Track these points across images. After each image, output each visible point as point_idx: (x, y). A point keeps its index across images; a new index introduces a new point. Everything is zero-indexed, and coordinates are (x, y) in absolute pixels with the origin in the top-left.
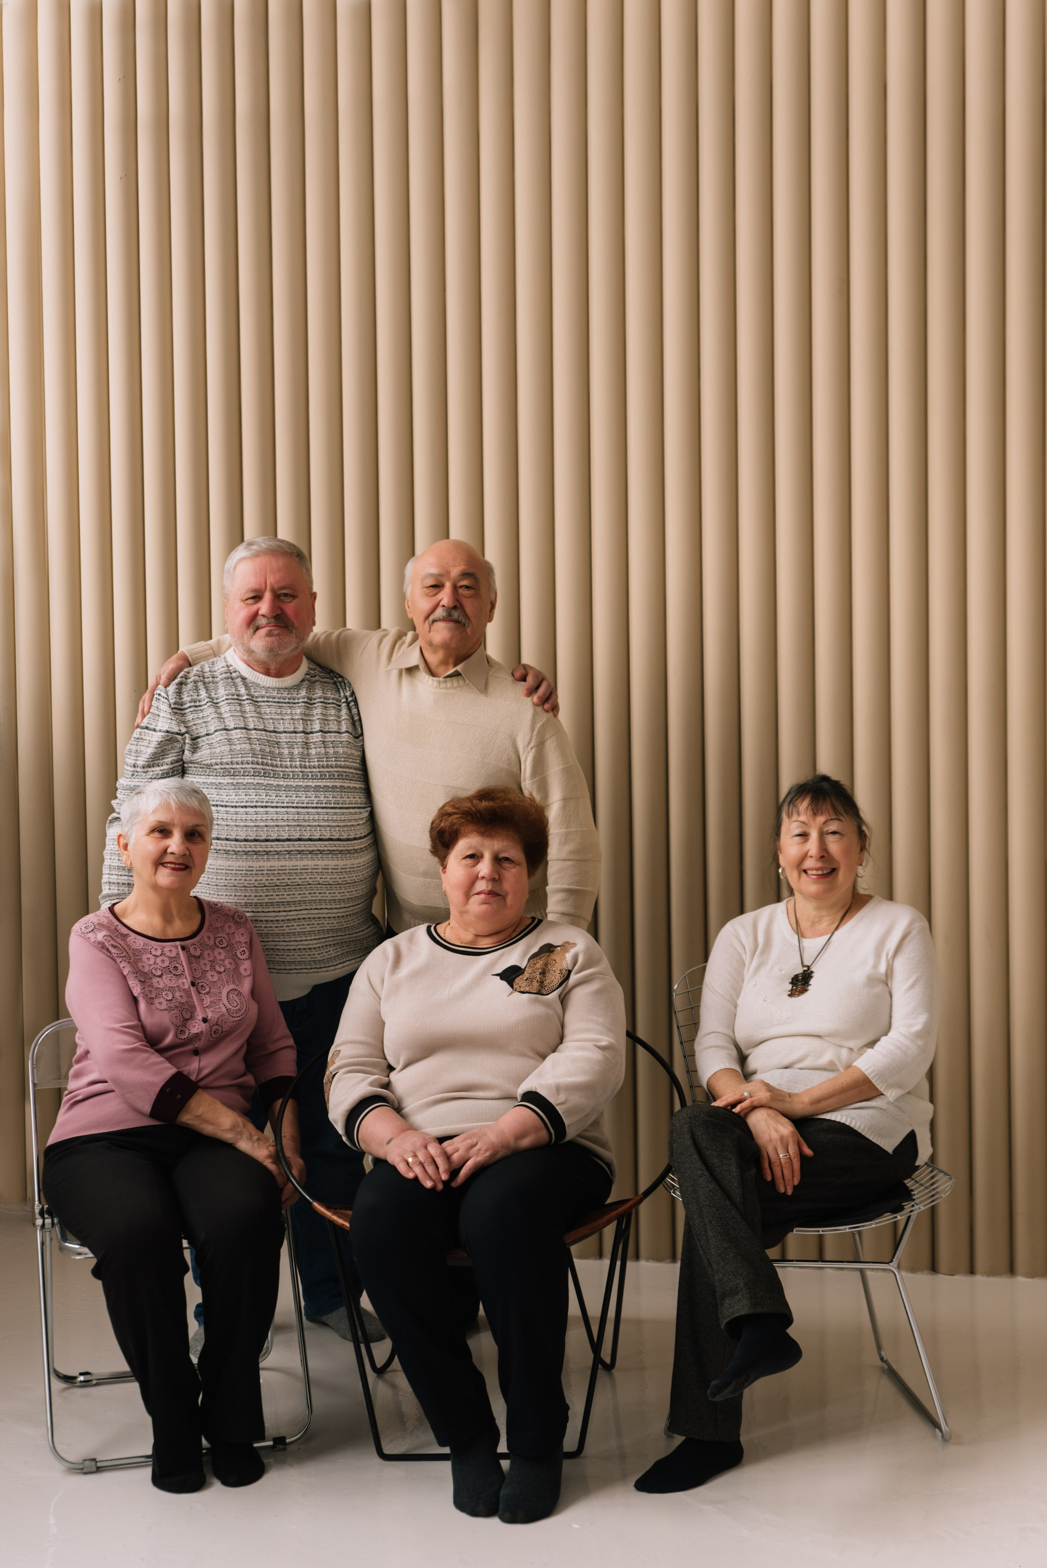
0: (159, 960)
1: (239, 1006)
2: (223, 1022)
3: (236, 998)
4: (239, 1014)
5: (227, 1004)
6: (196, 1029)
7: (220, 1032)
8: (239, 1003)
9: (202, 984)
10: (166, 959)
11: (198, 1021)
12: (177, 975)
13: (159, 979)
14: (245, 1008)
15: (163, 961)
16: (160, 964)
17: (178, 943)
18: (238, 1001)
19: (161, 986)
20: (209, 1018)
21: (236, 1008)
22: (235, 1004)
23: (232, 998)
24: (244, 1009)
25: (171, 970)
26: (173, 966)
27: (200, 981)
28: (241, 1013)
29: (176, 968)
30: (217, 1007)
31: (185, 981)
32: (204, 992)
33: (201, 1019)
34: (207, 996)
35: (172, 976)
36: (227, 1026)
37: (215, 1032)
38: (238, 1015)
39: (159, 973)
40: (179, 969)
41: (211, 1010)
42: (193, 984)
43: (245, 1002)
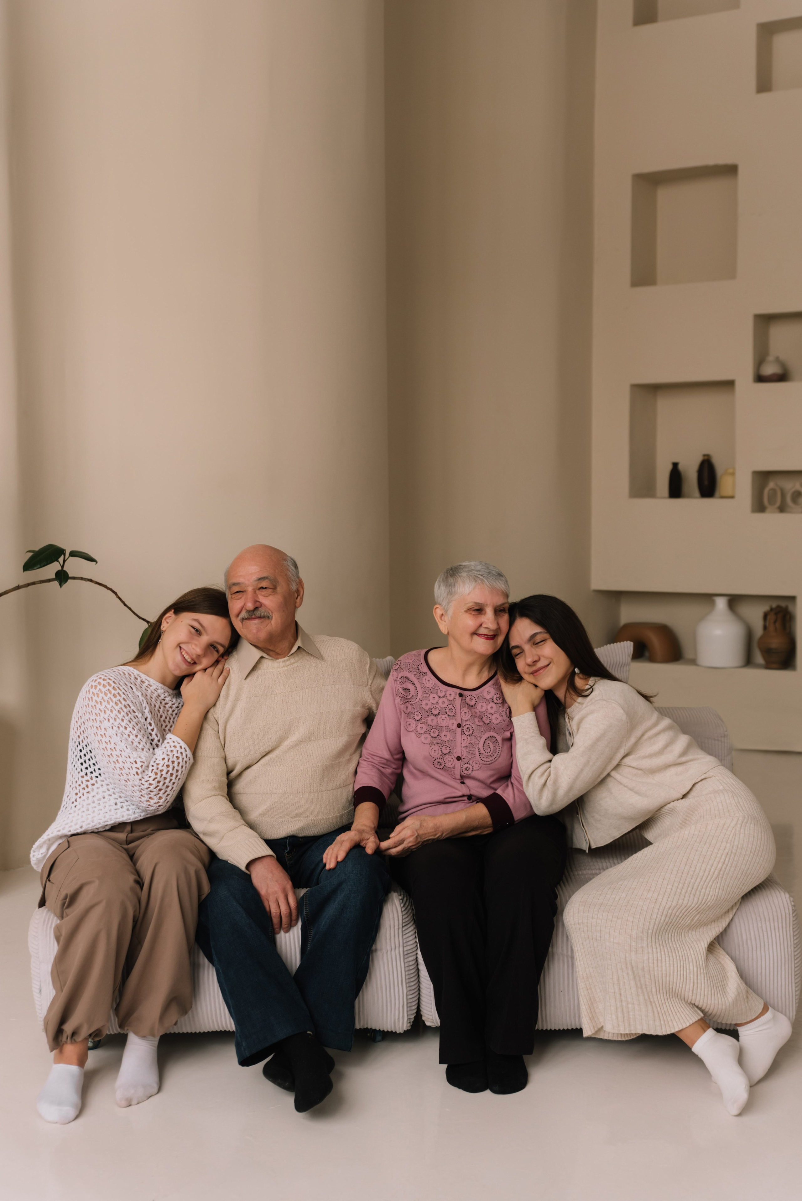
0: (441, 700)
1: (491, 752)
2: (474, 762)
3: (491, 745)
4: (489, 760)
5: (481, 748)
6: (450, 764)
8: (492, 750)
9: (469, 726)
10: (446, 701)
11: (454, 758)
12: (450, 716)
13: (433, 717)
14: (496, 755)
15: (443, 702)
16: (441, 704)
17: (458, 691)
18: (492, 748)
19: (434, 724)
20: (463, 757)
21: (488, 754)
22: (489, 750)
23: (488, 744)
24: (494, 757)
25: (447, 711)
26: (450, 708)
27: (467, 723)
28: (491, 759)
29: (451, 710)
30: (472, 749)
31: (454, 722)
32: (467, 733)
33: (456, 757)
34: (468, 737)
35: (446, 716)
36: (477, 766)
37: (466, 769)
39: (435, 712)
40: (453, 711)
41: (467, 750)
42: (459, 726)
43: (498, 749)
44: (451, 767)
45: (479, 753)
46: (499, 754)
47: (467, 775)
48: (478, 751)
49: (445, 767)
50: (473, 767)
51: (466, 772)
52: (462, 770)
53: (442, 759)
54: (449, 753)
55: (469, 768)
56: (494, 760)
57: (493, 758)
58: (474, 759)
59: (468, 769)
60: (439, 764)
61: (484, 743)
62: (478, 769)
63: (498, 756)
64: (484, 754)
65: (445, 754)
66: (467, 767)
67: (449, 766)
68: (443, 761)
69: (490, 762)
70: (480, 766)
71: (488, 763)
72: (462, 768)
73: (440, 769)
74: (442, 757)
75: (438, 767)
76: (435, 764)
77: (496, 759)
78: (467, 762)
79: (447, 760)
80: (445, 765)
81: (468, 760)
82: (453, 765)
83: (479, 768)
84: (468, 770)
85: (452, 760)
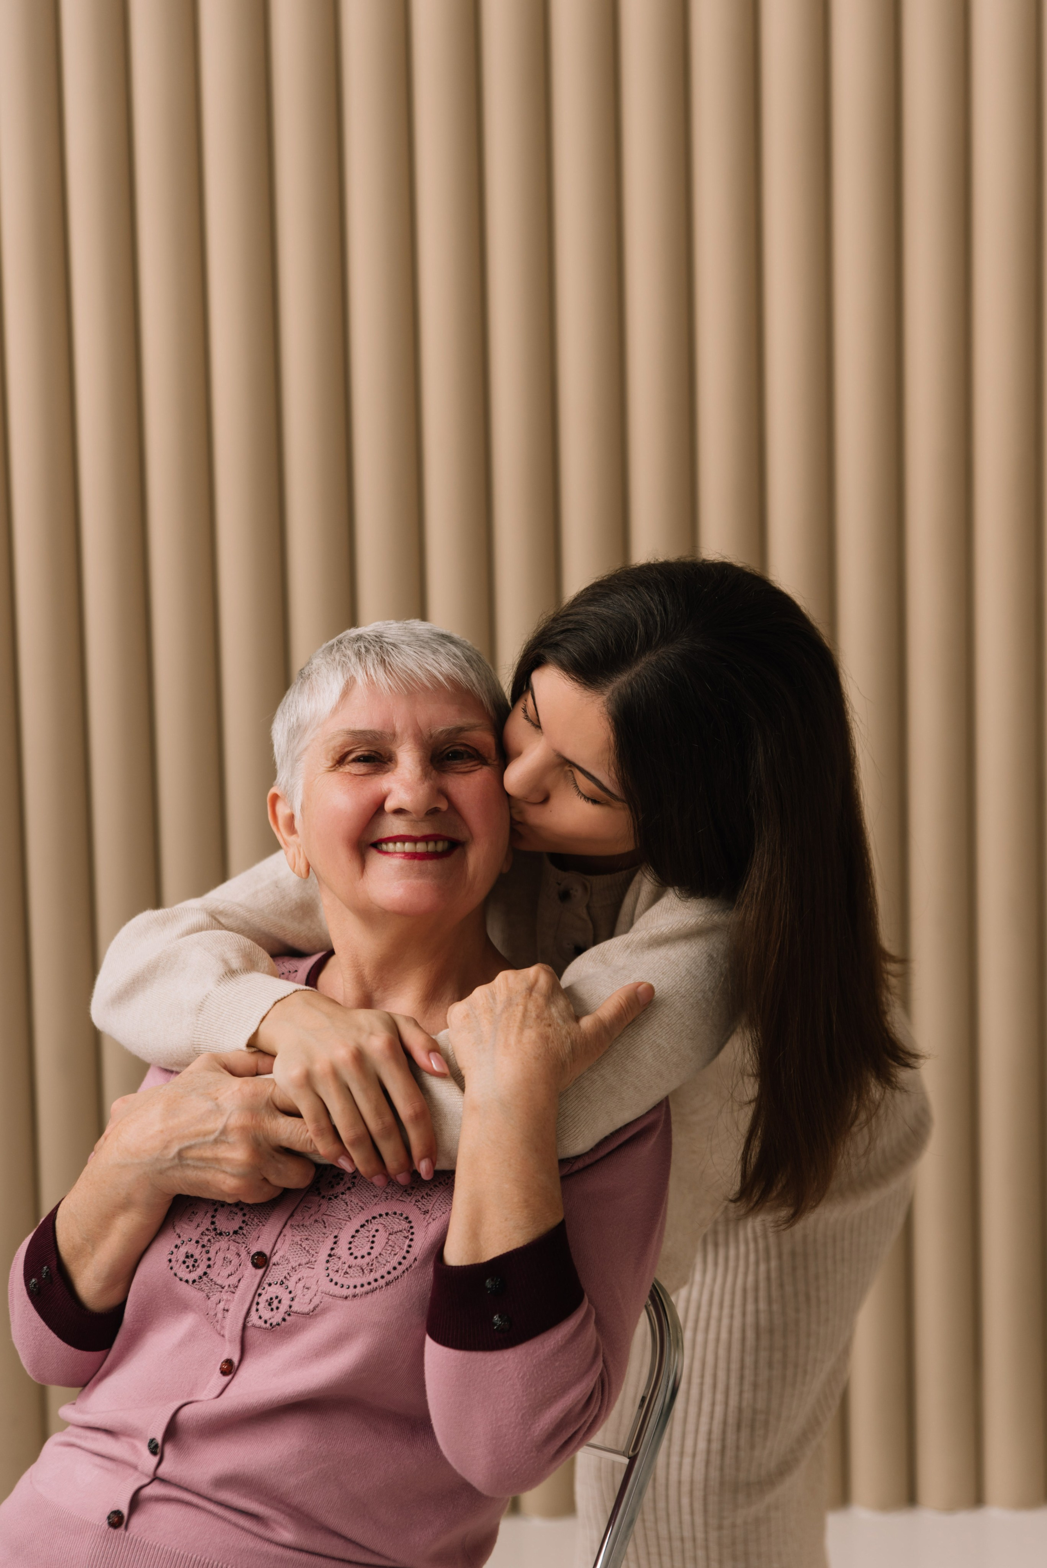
1: (367, 1259)
2: (300, 1285)
4: (353, 1284)
5: (344, 1240)
6: (225, 1272)
7: (284, 1308)
8: (376, 1255)
11: (243, 1254)
18: (379, 1248)
20: (275, 1259)
28: (362, 1283)
33: (254, 1250)
36: (307, 1297)
37: (269, 1302)
38: (346, 1282)
43: (398, 1260)
44: (226, 1283)
45: (329, 1252)
46: (395, 1274)
47: (268, 1325)
48: (332, 1245)
49: (204, 1278)
50: (293, 1299)
51: (266, 1314)
52: (258, 1304)
53: (203, 1246)
54: (235, 1232)
55: (280, 1302)
56: (367, 1288)
57: (364, 1280)
58: (304, 1272)
59: (275, 1303)
60: (190, 1262)
61: (362, 1226)
62: (306, 1310)
63: (389, 1278)
64: (342, 1260)
65: (221, 1234)
66: (274, 1296)
67: (219, 1282)
68: (205, 1256)
69: (351, 1291)
70: (316, 1301)
71: (345, 1292)
72: (260, 1295)
73: (187, 1281)
74: (206, 1238)
75: (183, 1273)
76: (173, 1260)
77: (374, 1285)
78: (282, 1278)
79: (221, 1255)
80: (208, 1271)
81: (285, 1274)
82: (233, 1280)
83: (311, 1307)
84: (274, 1306)
85: (235, 1261)
